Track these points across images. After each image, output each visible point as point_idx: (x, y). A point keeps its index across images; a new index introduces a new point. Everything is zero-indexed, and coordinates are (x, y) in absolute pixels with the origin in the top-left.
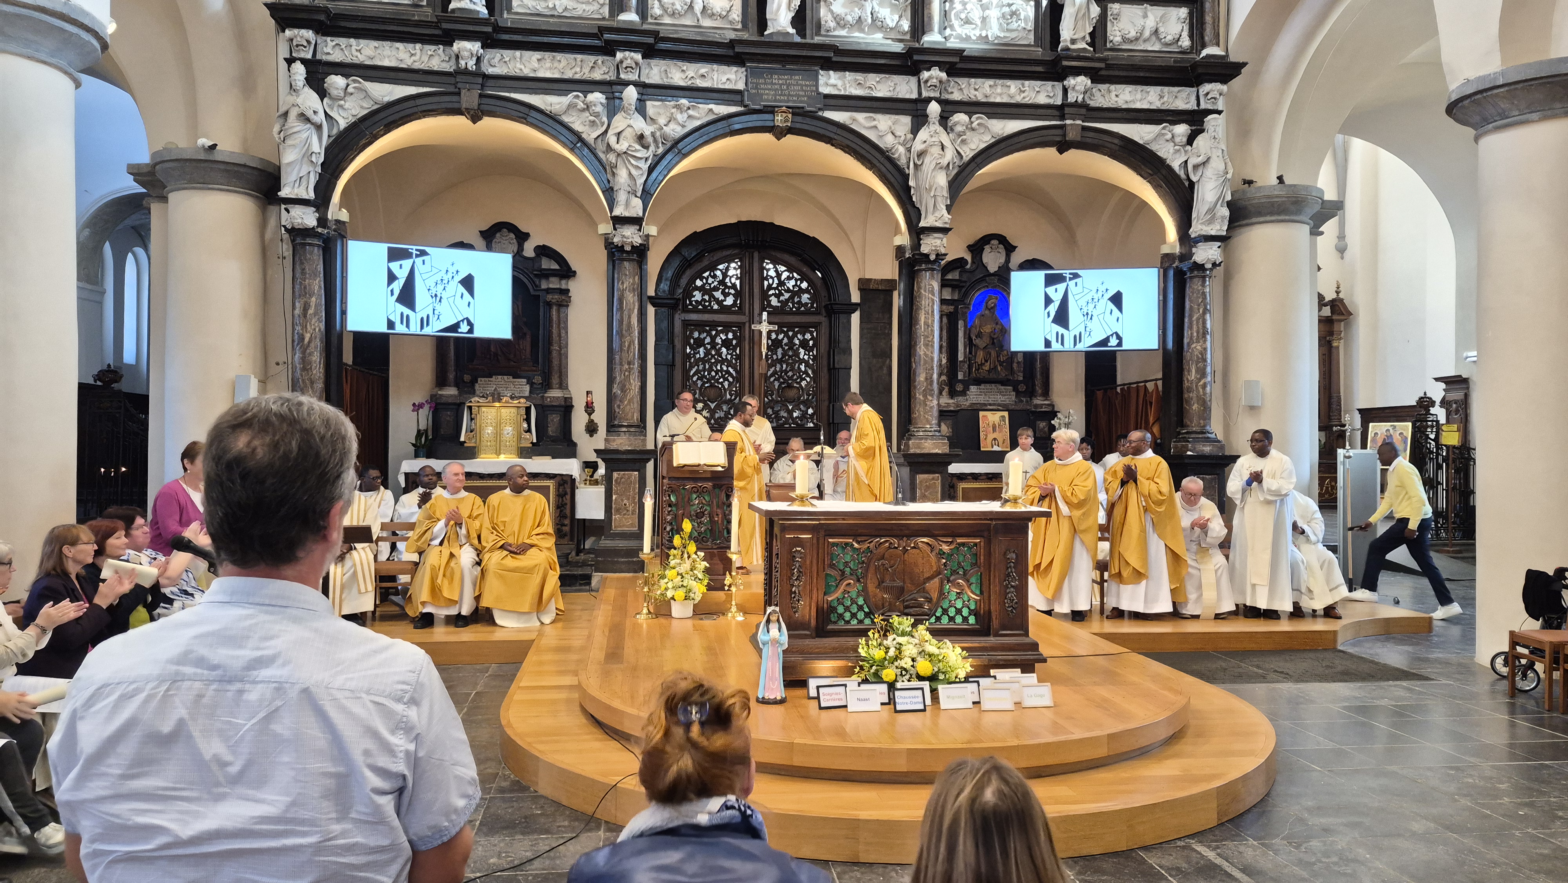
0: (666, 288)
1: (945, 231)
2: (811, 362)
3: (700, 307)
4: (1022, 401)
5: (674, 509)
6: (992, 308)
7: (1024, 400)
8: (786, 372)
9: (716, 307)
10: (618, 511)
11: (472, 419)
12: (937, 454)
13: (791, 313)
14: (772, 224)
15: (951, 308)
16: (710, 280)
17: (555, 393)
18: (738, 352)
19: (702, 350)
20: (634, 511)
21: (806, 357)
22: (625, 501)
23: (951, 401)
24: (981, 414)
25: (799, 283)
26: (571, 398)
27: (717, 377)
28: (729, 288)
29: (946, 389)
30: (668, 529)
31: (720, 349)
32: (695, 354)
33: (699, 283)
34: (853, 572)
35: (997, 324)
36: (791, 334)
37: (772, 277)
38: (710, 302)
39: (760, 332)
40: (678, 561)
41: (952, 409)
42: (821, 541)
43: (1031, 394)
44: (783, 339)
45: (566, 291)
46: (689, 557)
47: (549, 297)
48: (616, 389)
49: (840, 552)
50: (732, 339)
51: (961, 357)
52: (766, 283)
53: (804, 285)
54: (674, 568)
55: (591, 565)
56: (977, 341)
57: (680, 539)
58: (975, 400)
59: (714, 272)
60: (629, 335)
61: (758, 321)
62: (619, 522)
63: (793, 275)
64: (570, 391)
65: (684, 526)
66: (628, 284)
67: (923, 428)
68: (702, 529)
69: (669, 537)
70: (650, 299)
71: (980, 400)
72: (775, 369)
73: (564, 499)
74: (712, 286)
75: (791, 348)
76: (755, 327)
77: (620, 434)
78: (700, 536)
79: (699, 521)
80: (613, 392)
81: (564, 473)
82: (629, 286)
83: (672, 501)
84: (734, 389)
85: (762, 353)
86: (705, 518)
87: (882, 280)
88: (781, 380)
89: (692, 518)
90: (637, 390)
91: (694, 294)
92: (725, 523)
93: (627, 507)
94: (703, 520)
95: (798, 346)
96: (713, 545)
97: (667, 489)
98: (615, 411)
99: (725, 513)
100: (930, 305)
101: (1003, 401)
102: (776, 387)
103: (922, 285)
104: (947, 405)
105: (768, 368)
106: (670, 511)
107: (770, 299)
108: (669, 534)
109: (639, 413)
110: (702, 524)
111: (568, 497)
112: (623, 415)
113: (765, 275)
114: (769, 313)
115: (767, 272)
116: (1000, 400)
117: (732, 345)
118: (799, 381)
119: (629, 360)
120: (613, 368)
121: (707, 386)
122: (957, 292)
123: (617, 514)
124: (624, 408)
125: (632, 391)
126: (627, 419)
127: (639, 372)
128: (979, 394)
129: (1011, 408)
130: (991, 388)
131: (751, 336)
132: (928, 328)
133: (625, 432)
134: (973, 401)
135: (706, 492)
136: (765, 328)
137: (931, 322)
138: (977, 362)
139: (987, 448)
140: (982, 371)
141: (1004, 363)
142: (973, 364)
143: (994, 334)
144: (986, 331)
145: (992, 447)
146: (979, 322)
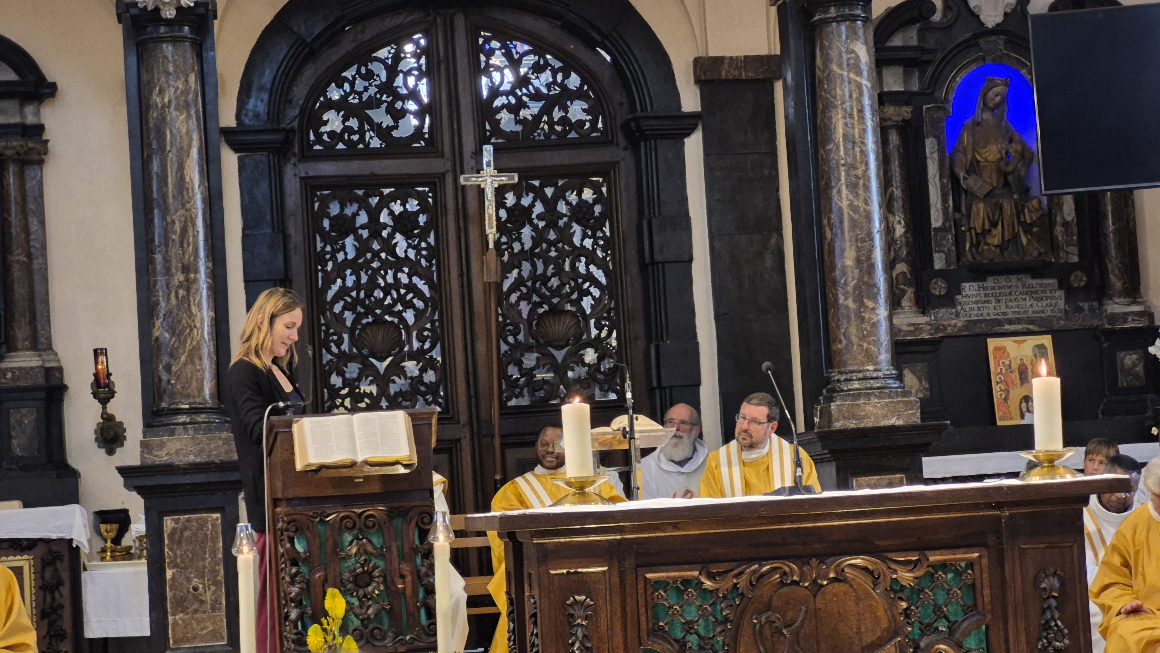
0: (262, 108)
2: (600, 253)
3: (341, 146)
4: (1080, 310)
5: (304, 569)
6: (997, 106)
7: (1086, 306)
8: (545, 279)
9: (376, 143)
10: (180, 606)
12: (894, 429)
13: (546, 145)
15: (906, 112)
16: (360, 85)
17: (26, 360)
18: (431, 240)
19: (350, 242)
20: (216, 602)
21: (588, 243)
22: (195, 581)
23: (922, 319)
24: (992, 343)
25: (559, 77)
26: (60, 369)
27: (388, 301)
28: (403, 98)
29: (910, 292)
30: (293, 615)
31: (391, 236)
32: (334, 252)
33: (333, 93)
35: (1011, 141)
36: (549, 191)
37: (496, 69)
38: (361, 132)
39: (481, 192)
41: (926, 336)
42: (630, 578)
43: (1100, 291)
44: (532, 205)
45: (37, 130)
49: (672, 601)
50: (417, 214)
51: (936, 220)
52: (485, 82)
53: (574, 81)
56: (971, 183)
57: (321, 633)
58: (975, 312)
59: (366, 66)
60: (183, 205)
61: (472, 169)
62: (185, 628)
63: (546, 61)
64: (56, 354)
65: (328, 604)
66: (175, 91)
67: (860, 372)
68: (370, 611)
69: (296, 634)
70: (226, 132)
71: (985, 312)
72: (519, 274)
73: (57, 595)
74: (365, 97)
75: (552, 224)
76: (467, 180)
77: (175, 429)
78: (366, 627)
79: (361, 592)
80: (153, 338)
81: (54, 536)
82: (177, 98)
83: (298, 553)
84: (428, 326)
85: (487, 236)
86: (374, 584)
87: (746, 57)
88: (535, 298)
89: (345, 587)
90: (206, 329)
91: (325, 117)
92: (421, 595)
93: (200, 595)
94: (370, 588)
95: (565, 219)
96: (398, 645)
97: (285, 525)
98: (160, 380)
99: (418, 571)
100: (854, 96)
101: (1039, 312)
102: (525, 315)
103: (834, 54)
104: (912, 328)
105: (502, 271)
106: (297, 573)
107: (498, 117)
108: (296, 627)
109: (214, 381)
110: (369, 599)
111: (65, 590)
112: (179, 387)
113: (483, 65)
114: (498, 150)
115: (488, 58)
116: (1031, 310)
117: (418, 226)
118: (575, 296)
119: (186, 263)
120: (152, 283)
121: (368, 323)
122: (917, 74)
123: (177, 617)
124: (180, 370)
125: (195, 330)
126: (188, 396)
127: (208, 288)
128: (983, 298)
129: (1056, 326)
130: (1009, 284)
131: (460, 201)
132: (853, 149)
133: (184, 424)
134: (970, 316)
135: (374, 525)
136: (489, 180)
137: (860, 133)
138: (975, 229)
139: (1011, 419)
140: (985, 247)
141: (1035, 229)
142: (965, 232)
143: (1007, 164)
144: (990, 158)
145: (1022, 417)
146: (971, 140)
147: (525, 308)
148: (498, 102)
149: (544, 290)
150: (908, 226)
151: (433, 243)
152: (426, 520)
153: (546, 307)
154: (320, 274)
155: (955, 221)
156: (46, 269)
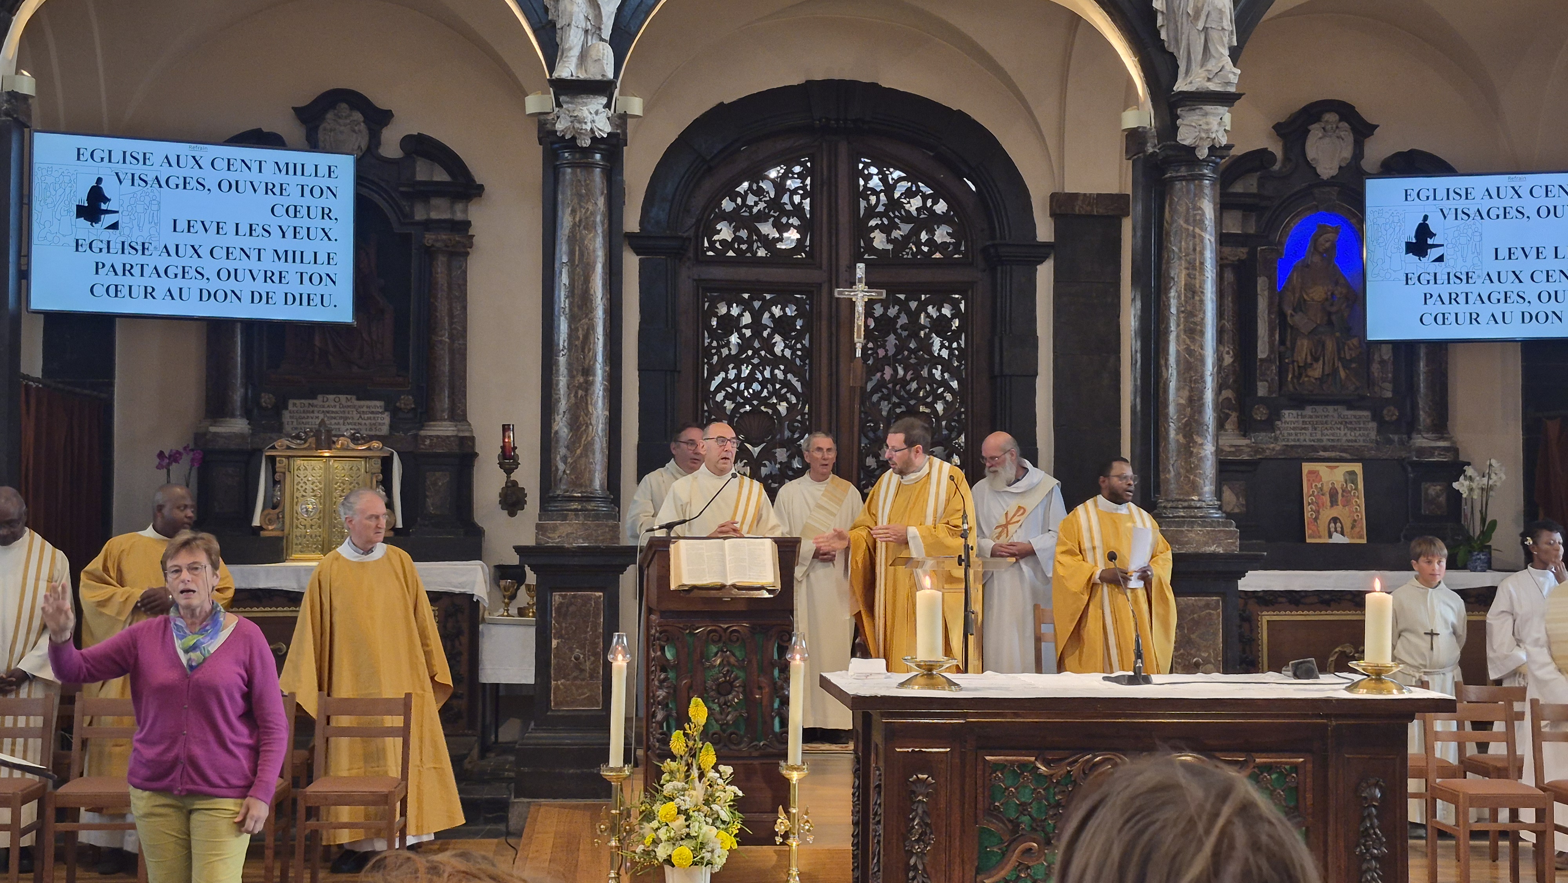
0: (663, 216)
1: (1225, 99)
2: (955, 362)
3: (731, 253)
4: (1390, 442)
5: (671, 675)
6: (1326, 250)
7: (1396, 438)
8: (904, 383)
9: (761, 253)
10: (562, 673)
11: (275, 483)
12: (1214, 556)
13: (913, 263)
14: (875, 86)
15: (1242, 252)
16: (751, 200)
17: (443, 429)
18: (806, 342)
19: (734, 339)
20: (594, 671)
21: (945, 353)
22: (577, 652)
23: (1244, 442)
24: (1306, 467)
25: (929, 203)
26: (472, 439)
27: (765, 393)
28: (789, 214)
29: (1234, 416)
30: (660, 716)
31: (771, 336)
32: (719, 348)
33: (727, 205)
34: (1037, 826)
35: (1337, 283)
36: (913, 305)
37: (874, 192)
38: (749, 241)
39: (852, 304)
40: (680, 785)
41: (1246, 457)
42: (970, 759)
43: (1410, 425)
44: (897, 316)
45: (465, 226)
46: (701, 776)
47: (429, 238)
48: (561, 425)
49: (1009, 782)
50: (794, 318)
51: (1262, 352)
52: (863, 204)
53: (941, 207)
54: (671, 799)
55: (509, 780)
56: (1298, 320)
57: (683, 738)
58: (1292, 438)
59: (758, 183)
60: (587, 315)
61: (846, 281)
62: (566, 692)
63: (918, 187)
64: (470, 425)
65: (691, 712)
66: (586, 212)
67: (1186, 501)
68: (729, 717)
69: (661, 734)
70: (630, 236)
71: (1302, 438)
72: (882, 376)
73: (457, 643)
74: (755, 210)
75: (915, 335)
76: (840, 293)
77: (567, 515)
78: (724, 731)
79: (722, 700)
80: (553, 431)
81: (457, 590)
82: (587, 218)
83: (668, 660)
84: (799, 418)
85: (855, 344)
86: (734, 693)
87: (1098, 195)
88: (895, 400)
89: (708, 694)
90: (600, 426)
91: (718, 227)
92: (776, 705)
93: (580, 663)
94: (730, 697)
95: (927, 330)
96: (751, 750)
97: (657, 635)
98: (557, 469)
99: (775, 683)
100: (1198, 249)
101: (1351, 441)
102: (884, 413)
103: (1182, 209)
104: (1233, 449)
105: (867, 373)
106: (666, 679)
107: (872, 235)
108: (662, 728)
109: (606, 473)
110: (729, 707)
111: (465, 639)
112: (573, 477)
113: (861, 189)
114: (869, 265)
115: (866, 183)
116: (1344, 438)
117: (796, 330)
118: (929, 400)
119: (586, 366)
120: (554, 382)
121: (746, 412)
122: (1254, 218)
123: (559, 682)
124: (575, 462)
125: (591, 427)
126: (581, 485)
127: (604, 390)
128: (1301, 425)
129: (1367, 455)
130: (1326, 414)
131: (834, 310)
132: (1193, 298)
133: (576, 510)
134: (1288, 440)
135: (738, 639)
136: (860, 295)
137: (1200, 283)
138: (1298, 362)
139: (1320, 537)
140: (1306, 379)
141: (1354, 365)
142: (1288, 363)
143: (1332, 305)
144: (1315, 298)
145: (1330, 536)
146: (1300, 280)
147: (885, 407)
148: (873, 223)
149: (902, 393)
150: (1235, 356)
151: (807, 345)
152: (786, 638)
153: (903, 409)
154: (706, 366)
155: (1280, 353)
156: (466, 349)
